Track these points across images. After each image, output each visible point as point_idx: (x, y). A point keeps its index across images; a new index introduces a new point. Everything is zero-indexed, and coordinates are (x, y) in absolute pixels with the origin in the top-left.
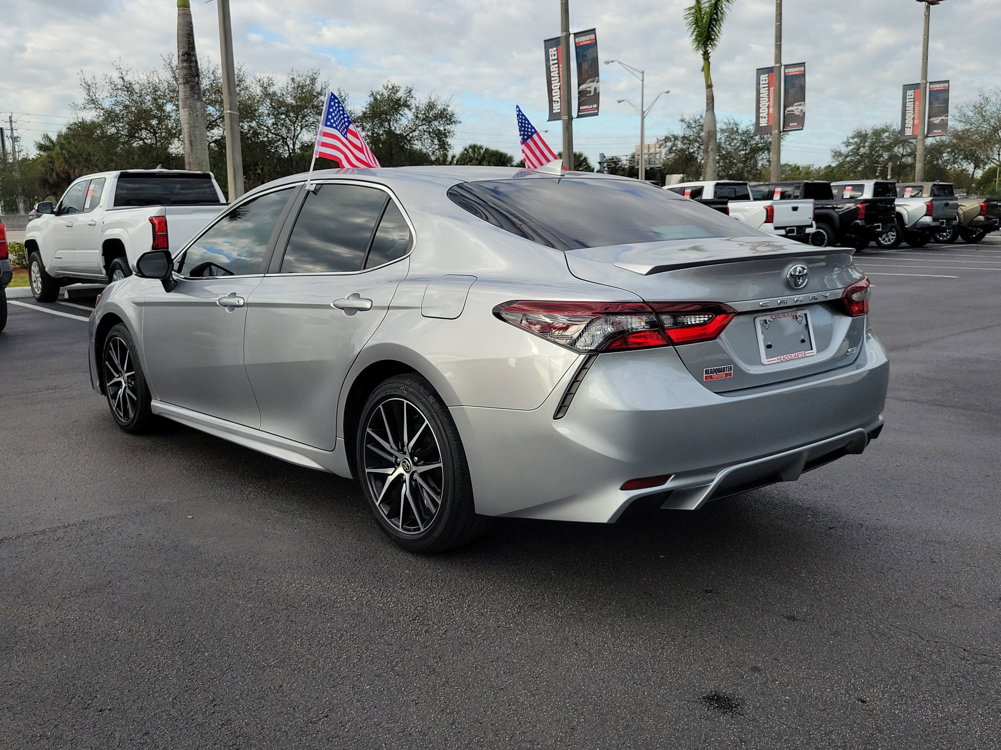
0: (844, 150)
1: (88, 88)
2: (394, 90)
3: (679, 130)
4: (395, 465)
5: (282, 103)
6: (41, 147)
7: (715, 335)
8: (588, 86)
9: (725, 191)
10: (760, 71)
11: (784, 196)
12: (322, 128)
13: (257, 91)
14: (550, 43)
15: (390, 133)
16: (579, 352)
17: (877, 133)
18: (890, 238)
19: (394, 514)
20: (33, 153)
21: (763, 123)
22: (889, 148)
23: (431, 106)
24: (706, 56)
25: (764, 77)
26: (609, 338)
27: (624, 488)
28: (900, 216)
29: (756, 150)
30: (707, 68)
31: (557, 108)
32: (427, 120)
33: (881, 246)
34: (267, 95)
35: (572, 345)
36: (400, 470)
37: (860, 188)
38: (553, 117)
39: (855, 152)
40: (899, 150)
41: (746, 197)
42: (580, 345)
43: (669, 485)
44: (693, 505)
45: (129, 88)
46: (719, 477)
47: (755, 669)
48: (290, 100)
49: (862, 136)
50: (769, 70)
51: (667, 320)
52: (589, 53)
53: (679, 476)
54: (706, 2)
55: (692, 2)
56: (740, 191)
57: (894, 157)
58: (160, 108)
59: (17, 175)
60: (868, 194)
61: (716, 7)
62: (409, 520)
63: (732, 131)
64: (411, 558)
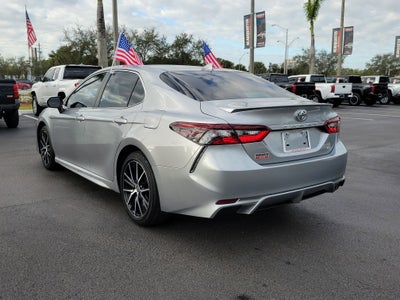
0: (371, 63)
1: (66, 33)
2: (185, 35)
3: (302, 54)
4: (134, 189)
5: (140, 40)
6: (51, 56)
7: (261, 139)
8: (261, 35)
9: (315, 79)
10: (334, 30)
11: (341, 81)
12: (118, 48)
13: (131, 35)
14: (246, 17)
15: (183, 53)
16: (201, 145)
17: (386, 56)
18: (386, 100)
19: (133, 209)
20: (47, 58)
21: (335, 51)
22: (390, 63)
23: (200, 42)
24: (312, 23)
25: (336, 33)
26: (214, 139)
27: (217, 203)
28: (390, 91)
29: (333, 62)
30: (312, 28)
31: (248, 44)
32: (198, 48)
33: (381, 103)
34: (134, 36)
35: (197, 142)
36: (136, 191)
37: (374, 79)
38: (246, 47)
39: (376, 64)
40: (395, 64)
41: (324, 82)
42: (201, 142)
43: (237, 203)
44: (249, 212)
45: (81, 33)
46: (260, 201)
47: (264, 285)
48: (144, 39)
49: (379, 58)
50: (338, 29)
51: (239, 133)
52: (262, 21)
53: (242, 199)
54: (313, 1)
55: (307, 1)
56: (322, 79)
57: (392, 67)
58: (93, 41)
59: (40, 66)
60: (377, 82)
61: (317, 3)
62: (138, 211)
63: (323, 54)
64: (138, 227)
